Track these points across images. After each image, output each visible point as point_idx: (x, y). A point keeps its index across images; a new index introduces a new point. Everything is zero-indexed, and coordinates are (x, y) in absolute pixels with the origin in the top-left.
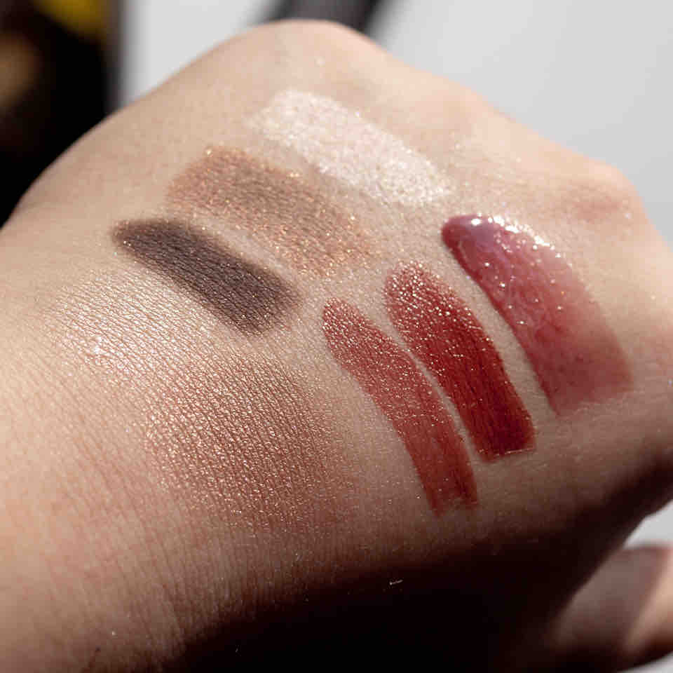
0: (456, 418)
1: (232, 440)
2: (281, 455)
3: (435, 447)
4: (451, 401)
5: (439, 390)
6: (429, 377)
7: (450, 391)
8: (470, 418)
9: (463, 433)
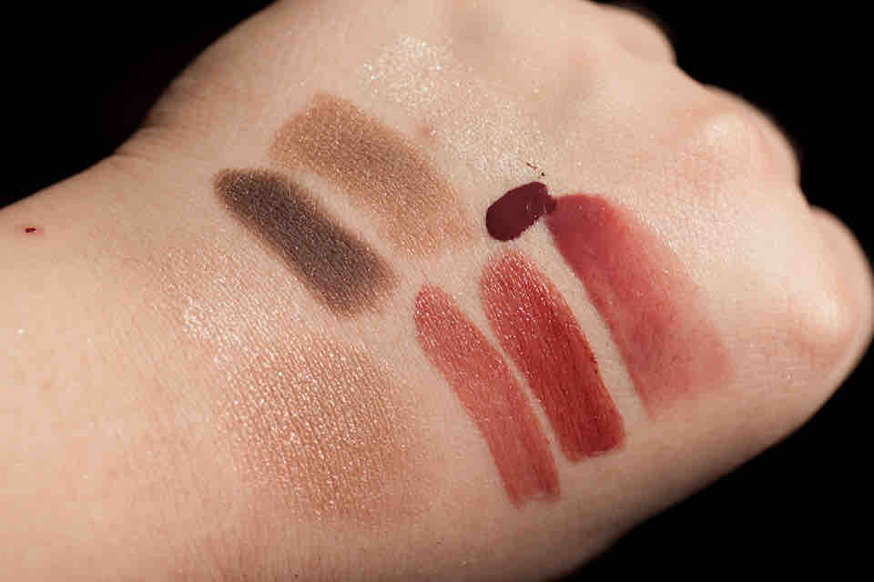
0: (543, 421)
1: (310, 429)
2: (359, 450)
3: (520, 449)
4: (541, 403)
5: (528, 392)
6: (520, 378)
7: (540, 393)
8: (558, 420)
9: (550, 436)
